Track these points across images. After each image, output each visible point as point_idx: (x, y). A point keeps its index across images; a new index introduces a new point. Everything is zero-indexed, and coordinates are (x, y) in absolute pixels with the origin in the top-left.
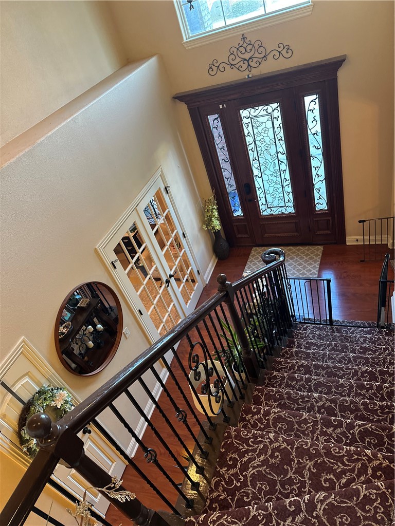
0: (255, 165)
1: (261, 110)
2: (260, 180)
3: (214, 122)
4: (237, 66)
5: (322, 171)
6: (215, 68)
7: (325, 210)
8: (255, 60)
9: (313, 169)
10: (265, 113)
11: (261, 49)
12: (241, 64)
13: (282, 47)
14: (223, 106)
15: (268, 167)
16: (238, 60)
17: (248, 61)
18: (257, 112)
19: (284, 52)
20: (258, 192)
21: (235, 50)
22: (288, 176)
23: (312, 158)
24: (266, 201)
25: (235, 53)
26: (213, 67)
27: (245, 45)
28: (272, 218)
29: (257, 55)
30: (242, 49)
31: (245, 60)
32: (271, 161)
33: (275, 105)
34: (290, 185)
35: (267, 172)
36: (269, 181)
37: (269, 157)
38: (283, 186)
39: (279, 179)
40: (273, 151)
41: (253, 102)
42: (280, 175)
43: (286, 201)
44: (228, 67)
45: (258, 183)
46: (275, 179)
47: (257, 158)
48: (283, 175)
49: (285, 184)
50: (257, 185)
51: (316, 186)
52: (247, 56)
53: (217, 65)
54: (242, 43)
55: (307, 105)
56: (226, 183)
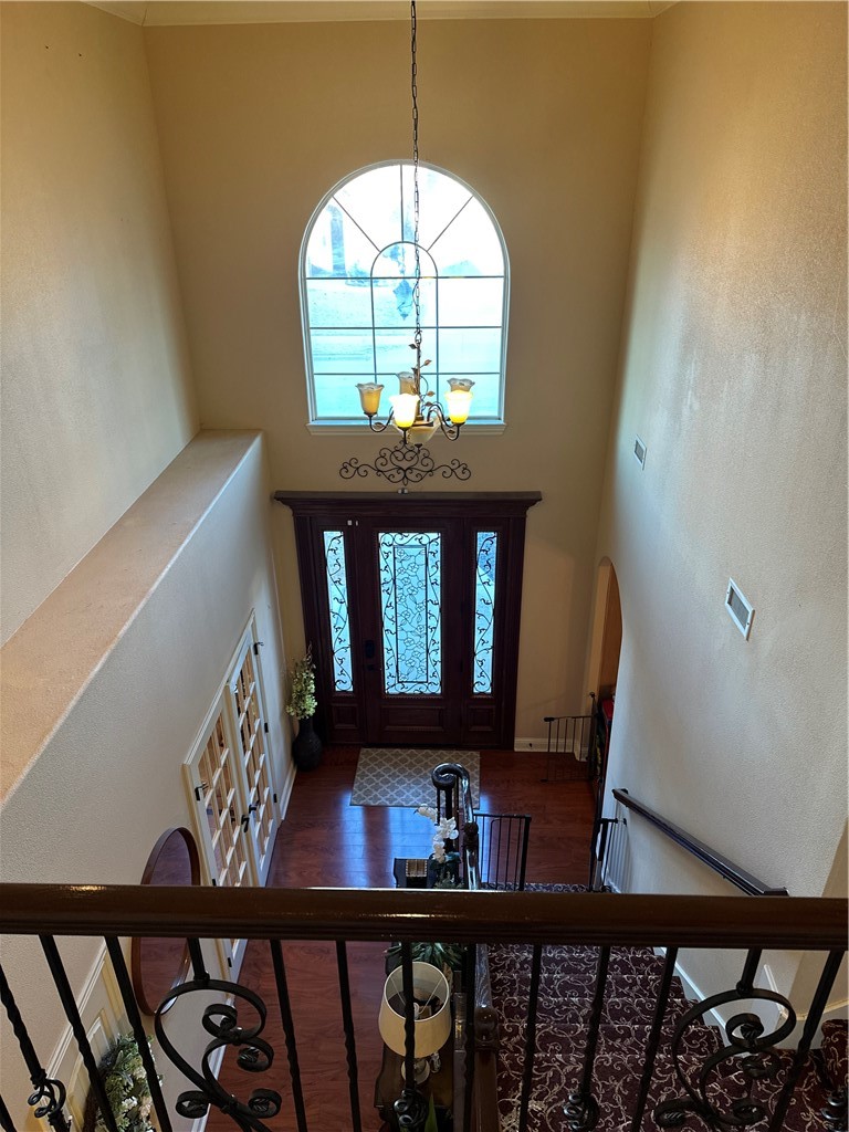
0: (388, 613)
1: (411, 538)
2: (392, 637)
3: (334, 542)
4: (388, 474)
5: (489, 637)
6: (352, 470)
7: (488, 694)
8: (415, 472)
9: (477, 632)
10: (417, 543)
11: (426, 461)
12: (394, 472)
13: (457, 465)
14: (354, 523)
15: (409, 620)
16: (390, 466)
17: (405, 471)
18: (406, 539)
19: (459, 471)
20: (386, 656)
21: (388, 453)
22: (438, 636)
23: (477, 616)
24: (397, 671)
25: (387, 457)
26: (349, 467)
27: (404, 450)
28: (403, 699)
29: (419, 466)
30: (397, 454)
31: (401, 468)
32: (415, 611)
33: (434, 536)
34: (439, 651)
35: (407, 627)
36: (407, 641)
37: (412, 605)
38: (428, 651)
39: (424, 640)
40: (420, 597)
41: (401, 526)
42: (426, 634)
43: (430, 674)
44: (372, 473)
45: (388, 641)
46: (417, 639)
47: (393, 605)
48: (430, 635)
49: (431, 649)
50: (386, 645)
51: (478, 657)
52: (405, 465)
53: (357, 466)
54: (400, 446)
55: (479, 543)
56: (334, 635)
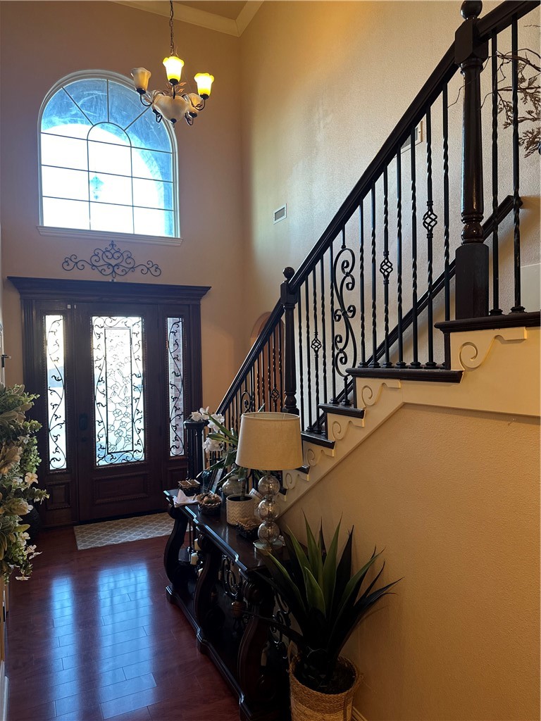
0: (100, 387)
1: (119, 320)
2: (103, 410)
3: (55, 328)
4: (100, 269)
5: (180, 403)
6: (72, 264)
7: (182, 457)
8: (121, 268)
9: (171, 400)
10: (123, 325)
11: (129, 261)
12: (105, 267)
13: (151, 265)
14: (72, 307)
15: (118, 392)
16: (102, 262)
17: (113, 267)
18: (114, 323)
19: (153, 270)
20: (98, 428)
21: (101, 253)
22: (141, 408)
23: (170, 386)
24: (107, 442)
25: (100, 255)
26: (69, 261)
27: (113, 251)
29: (124, 264)
30: (108, 254)
31: (110, 265)
32: (122, 384)
33: (136, 319)
34: (142, 420)
35: (116, 399)
36: (116, 412)
37: (120, 379)
38: (133, 421)
39: (129, 410)
40: (127, 372)
41: (110, 310)
42: (132, 404)
43: (135, 442)
44: (88, 267)
45: (100, 414)
46: (124, 410)
47: (104, 379)
48: (135, 405)
49: (136, 417)
50: (98, 418)
51: (172, 423)
52: (113, 262)
53: (76, 261)
54: (109, 248)
55: (169, 325)
56: (51, 412)
